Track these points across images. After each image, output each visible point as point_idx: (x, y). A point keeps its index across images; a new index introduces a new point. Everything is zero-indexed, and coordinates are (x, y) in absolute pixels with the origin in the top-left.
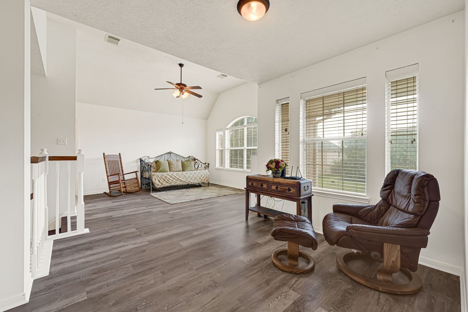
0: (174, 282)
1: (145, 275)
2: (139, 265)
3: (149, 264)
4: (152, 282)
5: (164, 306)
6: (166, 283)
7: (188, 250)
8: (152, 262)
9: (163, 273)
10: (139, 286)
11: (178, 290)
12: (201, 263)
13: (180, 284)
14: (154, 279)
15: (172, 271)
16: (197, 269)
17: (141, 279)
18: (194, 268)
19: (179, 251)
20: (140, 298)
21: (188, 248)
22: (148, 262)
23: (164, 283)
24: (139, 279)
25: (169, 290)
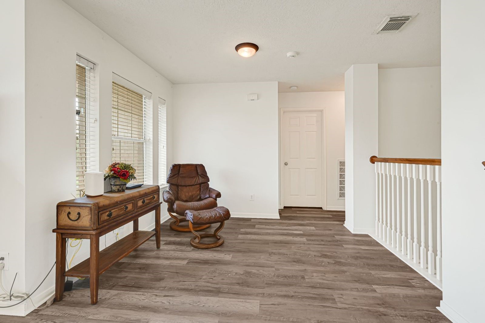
0: (297, 266)
1: (320, 283)
2: (327, 299)
3: (314, 294)
4: (315, 274)
5: (310, 258)
6: (304, 269)
7: (260, 291)
8: (311, 295)
9: (303, 278)
10: (326, 276)
11: (297, 261)
12: (263, 270)
13: (294, 263)
14: (313, 276)
15: (294, 276)
16: (272, 267)
17: (325, 282)
18: (274, 269)
19: (270, 296)
20: (326, 268)
21: (257, 295)
22: (315, 298)
23: (305, 269)
24: (327, 282)
25: (304, 263)
